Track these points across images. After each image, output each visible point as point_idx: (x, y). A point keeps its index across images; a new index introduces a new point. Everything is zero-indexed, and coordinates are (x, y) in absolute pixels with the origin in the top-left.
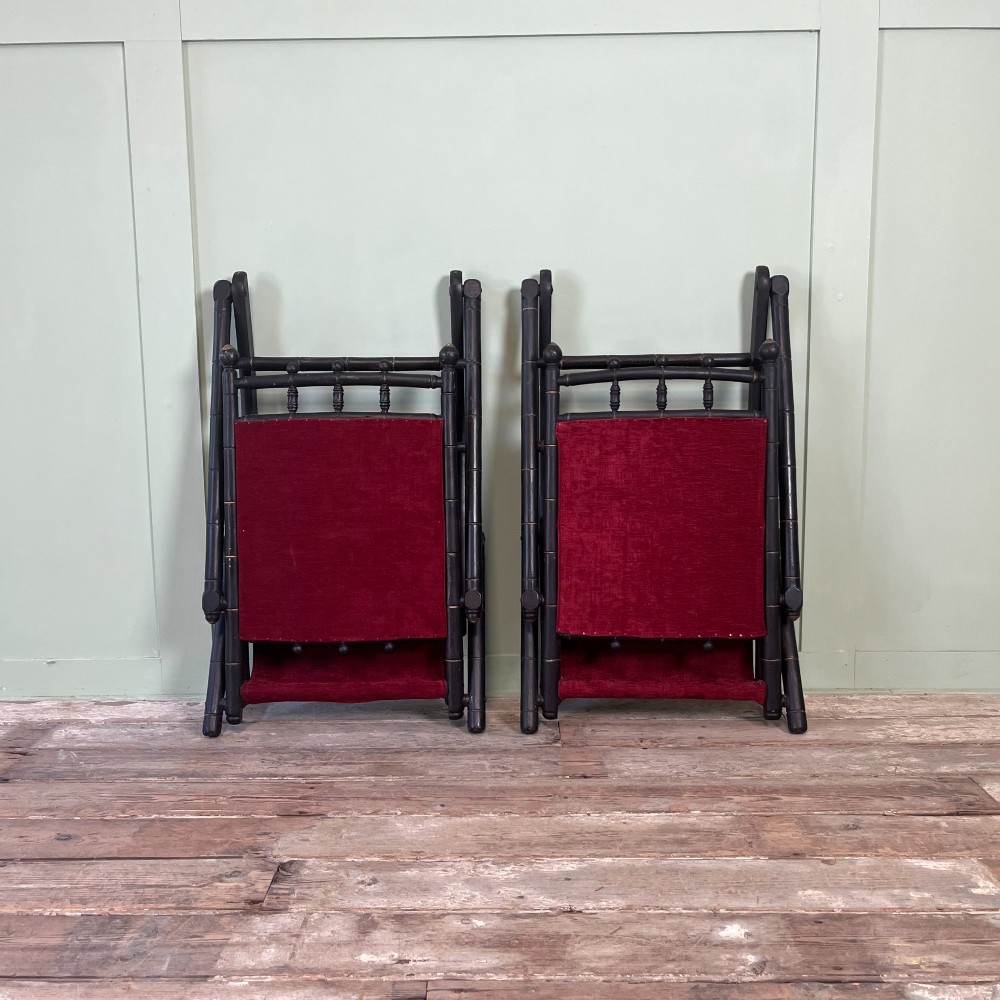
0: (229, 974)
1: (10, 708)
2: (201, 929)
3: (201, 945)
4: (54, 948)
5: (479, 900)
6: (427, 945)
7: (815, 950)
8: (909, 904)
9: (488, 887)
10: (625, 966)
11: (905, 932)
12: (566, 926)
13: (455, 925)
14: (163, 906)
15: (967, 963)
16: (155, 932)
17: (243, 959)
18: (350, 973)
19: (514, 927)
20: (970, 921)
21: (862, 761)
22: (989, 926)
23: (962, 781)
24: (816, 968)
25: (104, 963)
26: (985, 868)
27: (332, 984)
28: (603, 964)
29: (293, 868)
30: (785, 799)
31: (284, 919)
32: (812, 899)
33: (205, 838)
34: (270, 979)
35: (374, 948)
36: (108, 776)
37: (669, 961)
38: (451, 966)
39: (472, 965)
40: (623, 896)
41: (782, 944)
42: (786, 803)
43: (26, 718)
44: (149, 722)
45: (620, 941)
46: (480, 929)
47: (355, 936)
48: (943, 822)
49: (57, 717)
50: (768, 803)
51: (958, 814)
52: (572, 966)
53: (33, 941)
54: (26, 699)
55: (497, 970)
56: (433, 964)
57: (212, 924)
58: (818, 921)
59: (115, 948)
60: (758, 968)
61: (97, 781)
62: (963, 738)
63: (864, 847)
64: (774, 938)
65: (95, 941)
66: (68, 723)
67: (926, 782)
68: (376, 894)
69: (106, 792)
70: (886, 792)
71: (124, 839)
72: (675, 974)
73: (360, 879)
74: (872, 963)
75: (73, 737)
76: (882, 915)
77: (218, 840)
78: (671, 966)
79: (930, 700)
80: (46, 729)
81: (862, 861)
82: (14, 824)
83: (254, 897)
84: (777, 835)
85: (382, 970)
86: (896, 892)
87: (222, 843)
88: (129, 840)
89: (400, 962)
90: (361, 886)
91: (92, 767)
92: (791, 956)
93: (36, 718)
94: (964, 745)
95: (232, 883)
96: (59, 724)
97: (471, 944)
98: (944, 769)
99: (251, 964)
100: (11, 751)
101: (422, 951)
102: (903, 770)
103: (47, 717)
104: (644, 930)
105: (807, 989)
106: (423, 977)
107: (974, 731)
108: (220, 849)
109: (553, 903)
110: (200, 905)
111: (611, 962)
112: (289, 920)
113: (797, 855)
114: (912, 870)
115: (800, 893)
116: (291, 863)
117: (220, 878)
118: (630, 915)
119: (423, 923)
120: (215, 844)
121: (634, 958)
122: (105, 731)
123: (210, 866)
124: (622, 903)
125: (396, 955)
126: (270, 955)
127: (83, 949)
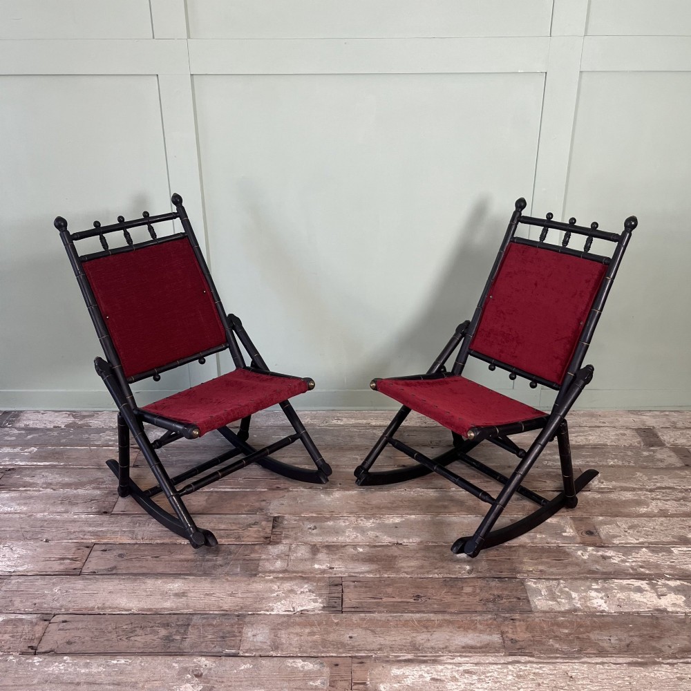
0: (265, 573)
2: (248, 552)
3: (250, 560)
4: (192, 560)
5: (359, 537)
6: (341, 560)
9: (363, 531)
10: (419, 571)
12: (396, 551)
13: (351, 550)
14: (229, 540)
15: (551, 570)
16: (231, 553)
17: (268, 566)
18: (311, 573)
19: (374, 552)
20: (558, 549)
22: (565, 552)
25: (214, 567)
26: (572, 522)
27: (305, 578)
28: (410, 570)
29: (280, 520)
31: (281, 547)
34: (281, 575)
35: (319, 562)
37: (436, 569)
38: (351, 570)
39: (359, 570)
40: (419, 537)
45: (417, 559)
46: (361, 552)
47: (311, 556)
52: (398, 571)
53: (182, 557)
55: (369, 572)
56: (343, 569)
57: (252, 550)
60: (470, 572)
62: (584, 441)
68: (317, 535)
70: (539, 478)
71: (203, 503)
72: (438, 574)
73: (309, 526)
74: (514, 569)
76: (524, 546)
78: (436, 571)
83: (266, 535)
85: (323, 572)
88: (205, 504)
89: (331, 568)
90: (310, 530)
91: (175, 459)
94: (583, 447)
95: (255, 528)
97: (358, 560)
99: (272, 568)
101: (338, 563)
102: (551, 464)
104: (427, 554)
105: (487, 581)
106: (340, 575)
107: (590, 438)
108: (246, 509)
109: (391, 540)
111: (413, 569)
112: (283, 548)
117: (250, 525)
120: (243, 507)
125: (329, 565)
126: (279, 564)
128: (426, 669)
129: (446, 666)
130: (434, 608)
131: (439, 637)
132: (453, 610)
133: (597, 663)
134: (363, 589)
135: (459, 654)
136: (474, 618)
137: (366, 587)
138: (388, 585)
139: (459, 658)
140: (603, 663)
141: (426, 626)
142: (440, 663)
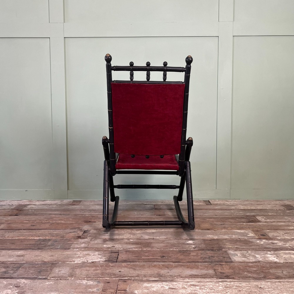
0: (74, 248)
1: (16, 201)
2: (67, 241)
3: (67, 244)
4: (33, 244)
5: (132, 236)
6: (119, 244)
7: (208, 245)
8: (232, 238)
9: (134, 234)
10: (164, 247)
11: (230, 242)
12: (152, 241)
13: (126, 241)
15: (243, 247)
16: (56, 241)
17: (76, 246)
18: (101, 248)
19: (139, 241)
20: (245, 240)
21: (228, 213)
22: (250, 241)
23: (252, 216)
24: (208, 248)
25: (45, 246)
26: (252, 232)
27: (97, 250)
28: (159, 247)
29: (88, 231)
30: (208, 219)
31: (86, 240)
32: (210, 236)
33: (66, 226)
34: (83, 249)
35: (107, 244)
36: (42, 214)
37: (175, 247)
38: (125, 247)
39: (130, 247)
40: (166, 236)
41: (201, 244)
42: (208, 220)
43: (20, 203)
44: (51, 204)
45: (164, 243)
46: (132, 241)
47: (102, 242)
48: (245, 224)
49: (28, 203)
50: (203, 220)
51: (249, 222)
52: (152, 247)
54: (19, 200)
55: (134, 248)
56: (120, 247)
57: (69, 240)
58: (210, 240)
59: (47, 244)
60: (195, 248)
61: (40, 215)
62: (255, 208)
63: (225, 228)
64: (200, 243)
65: (42, 243)
66: (31, 204)
67: (242, 216)
68: (107, 236)
69: (42, 218)
70: (232, 218)
71: (47, 226)
72: (176, 249)
73: (104, 233)
74: (221, 247)
75: (33, 207)
76: (226, 239)
77: (70, 226)
79: (249, 201)
80: (26, 206)
81: (223, 230)
82: (20, 223)
83: (79, 236)
84: (204, 226)
85: (109, 248)
86: (230, 235)
87: (71, 227)
88: (48, 226)
89: (113, 247)
91: (38, 213)
92: (203, 246)
93: (23, 204)
94: (254, 210)
96: (29, 205)
97: (129, 244)
98: (248, 214)
99: (79, 247)
100: (17, 210)
101: (118, 245)
102: (238, 214)
103: (26, 203)
104: (170, 242)
105: (205, 251)
106: (118, 249)
107: (258, 207)
108: (71, 228)
109: (149, 237)
110: (66, 237)
111: (161, 247)
113: (208, 229)
114: (235, 232)
115: (207, 236)
116: (87, 230)
117: (71, 233)
118: (167, 239)
119: (118, 240)
120: (69, 227)
121: (167, 246)
122: (40, 206)
123: (68, 231)
124: (165, 237)
125: (112, 245)
126: (83, 245)
127: (40, 244)
128: (166, 284)
129: (179, 283)
130: (173, 261)
131: (175, 271)
132: (184, 261)
133: (276, 282)
134: (131, 254)
135: (187, 278)
136: (197, 264)
137: (132, 253)
138: (146, 252)
139: (188, 280)
140: (280, 282)
141: (167, 267)
142: (175, 281)
